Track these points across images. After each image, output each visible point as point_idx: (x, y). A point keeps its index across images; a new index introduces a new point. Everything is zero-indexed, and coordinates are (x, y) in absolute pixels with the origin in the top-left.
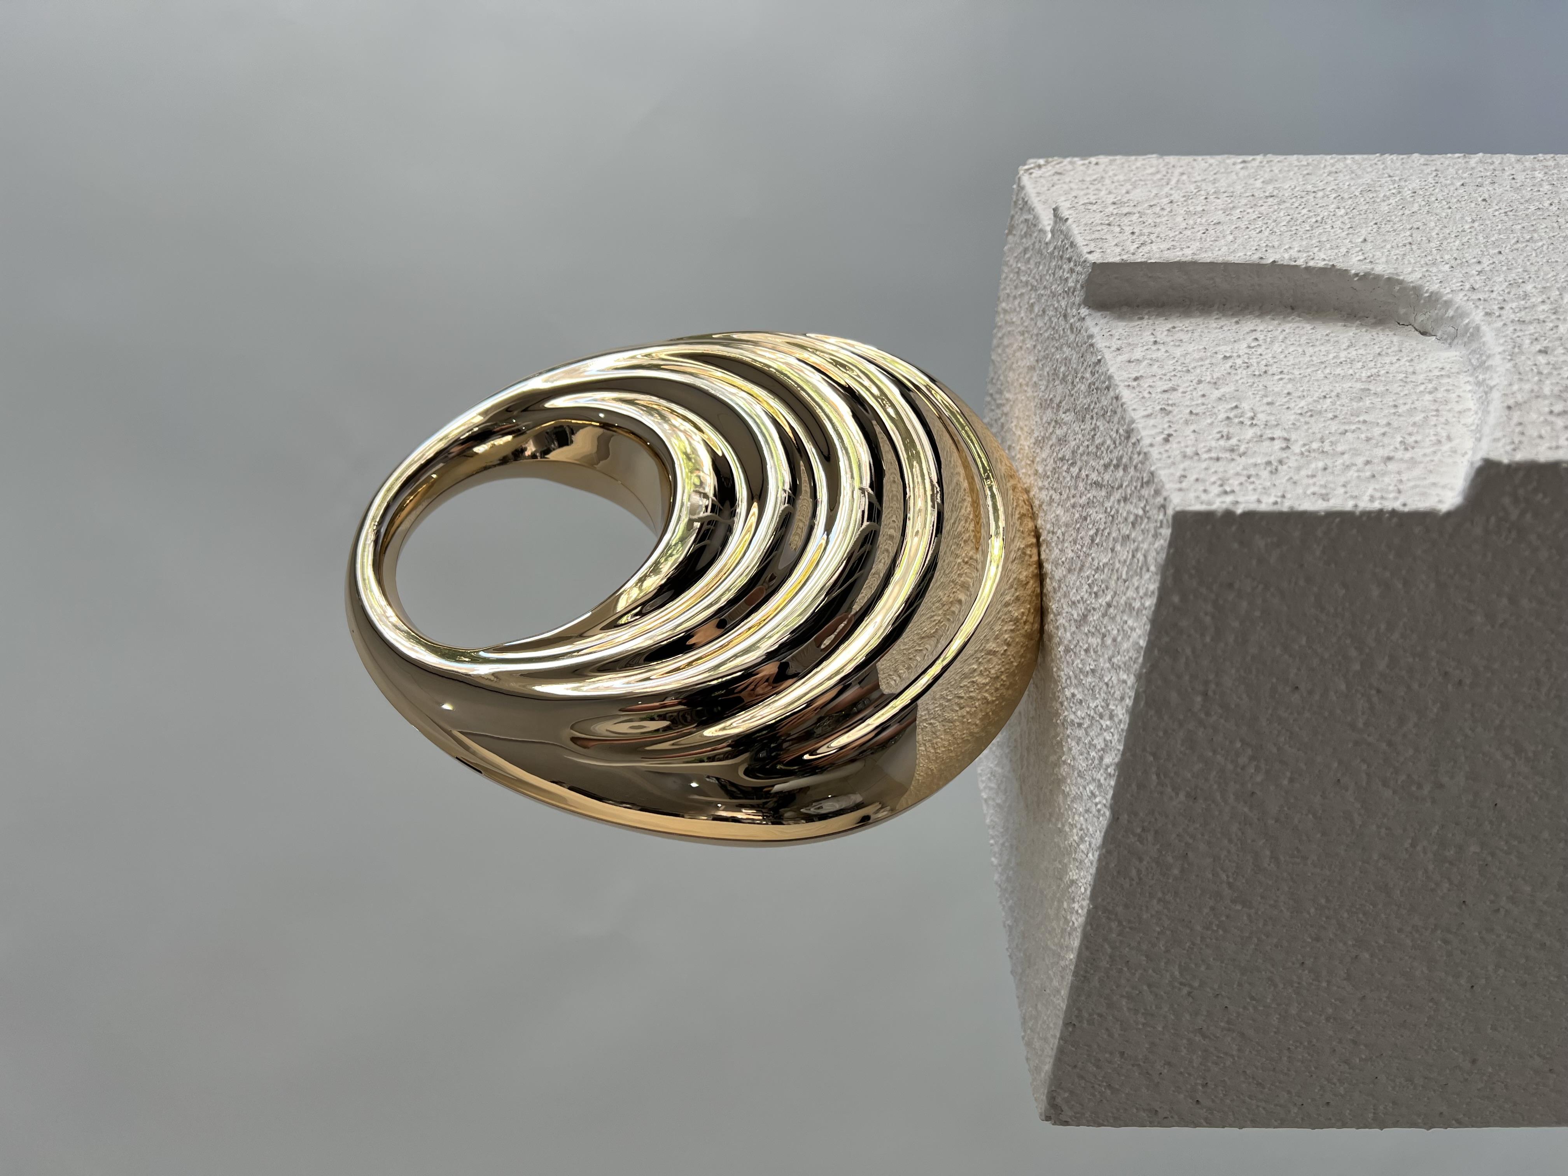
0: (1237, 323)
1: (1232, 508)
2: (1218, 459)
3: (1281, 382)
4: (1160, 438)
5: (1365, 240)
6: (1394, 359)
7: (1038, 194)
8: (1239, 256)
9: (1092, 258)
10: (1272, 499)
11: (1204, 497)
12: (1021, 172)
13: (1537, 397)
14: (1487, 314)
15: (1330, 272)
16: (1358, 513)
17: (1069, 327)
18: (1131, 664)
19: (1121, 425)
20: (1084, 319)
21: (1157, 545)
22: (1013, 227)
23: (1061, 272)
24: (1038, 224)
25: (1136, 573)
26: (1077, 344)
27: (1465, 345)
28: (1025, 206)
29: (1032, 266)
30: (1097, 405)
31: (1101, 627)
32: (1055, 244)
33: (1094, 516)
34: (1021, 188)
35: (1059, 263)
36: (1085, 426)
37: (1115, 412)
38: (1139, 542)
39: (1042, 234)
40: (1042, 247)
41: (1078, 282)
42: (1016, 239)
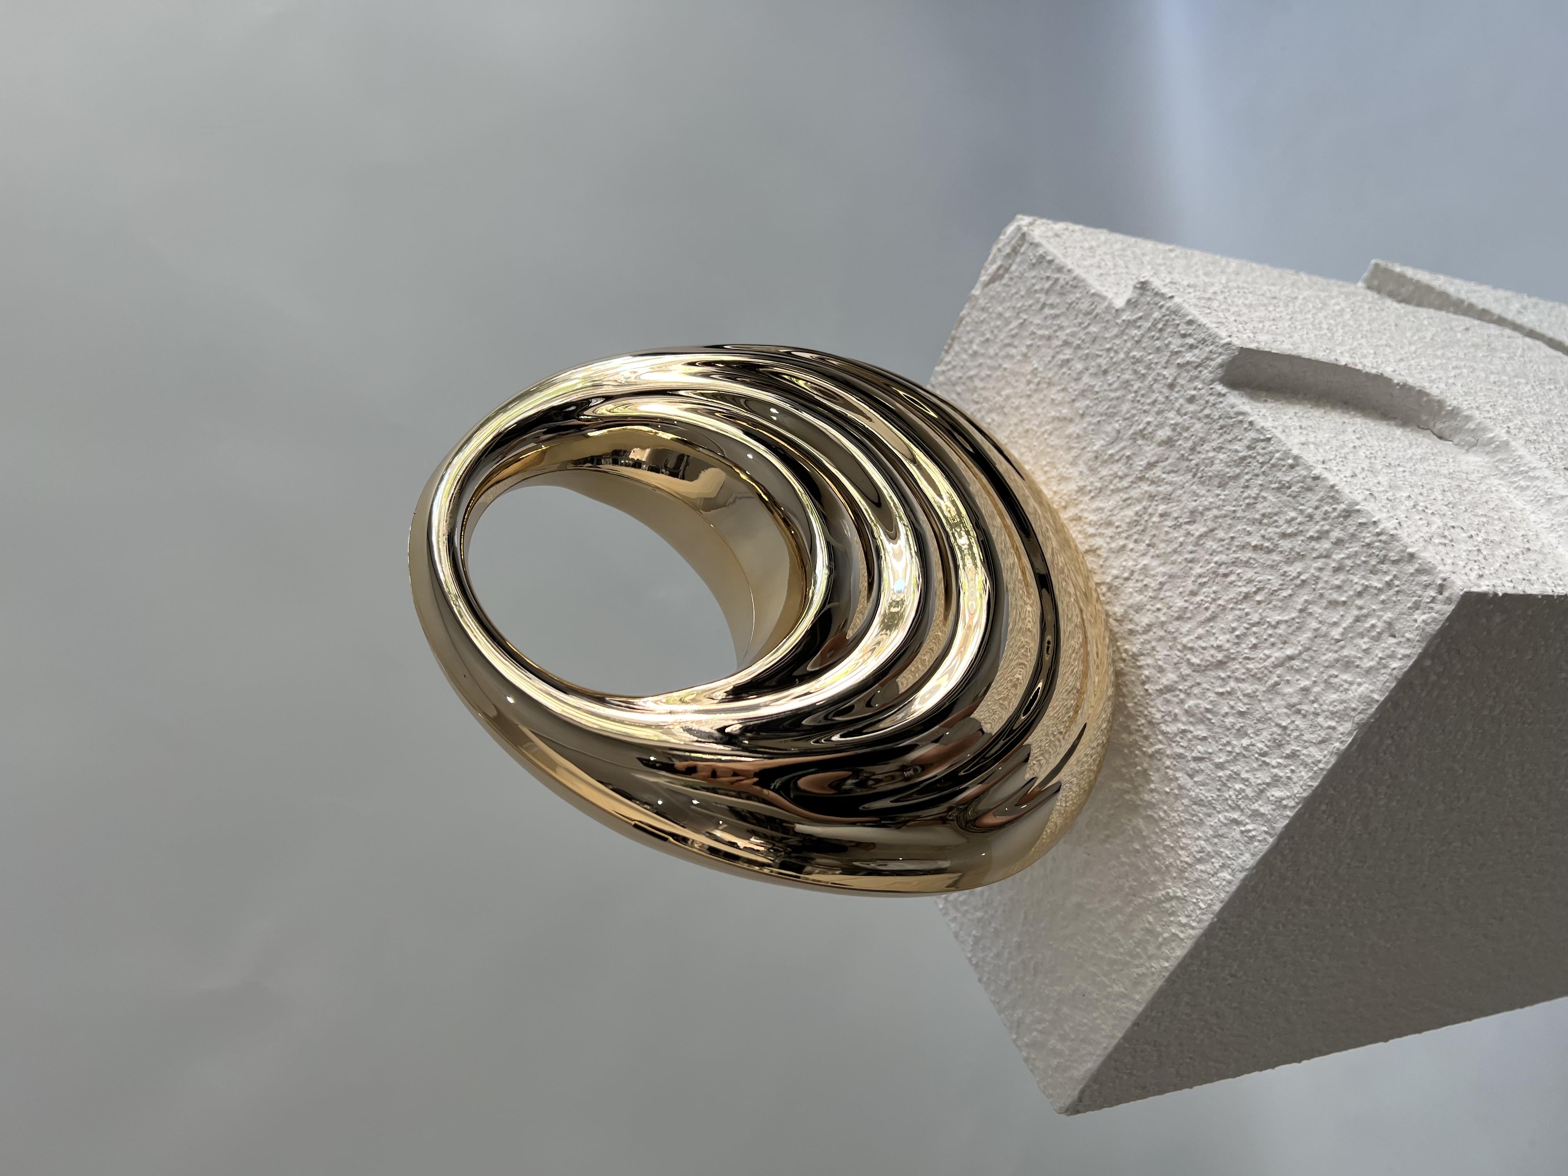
1: (1494, 590)
2: (1445, 545)
3: (1406, 474)
4: (1395, 522)
6: (1445, 459)
9: (1234, 342)
15: (1380, 379)
17: (1182, 396)
18: (1353, 714)
19: (1327, 503)
20: (1224, 395)
21: (1424, 617)
22: (1001, 277)
23: (1158, 343)
24: (1085, 287)
25: (1362, 635)
26: (1208, 416)
27: (1487, 453)
28: (1045, 264)
29: (1065, 324)
30: (1262, 477)
31: (1266, 676)
32: (1141, 314)
33: (1249, 575)
34: (1031, 244)
35: (1153, 334)
36: (1226, 492)
37: (1309, 489)
38: (1374, 610)
39: (1097, 299)
40: (1098, 311)
41: (1212, 360)
42: (1014, 291)
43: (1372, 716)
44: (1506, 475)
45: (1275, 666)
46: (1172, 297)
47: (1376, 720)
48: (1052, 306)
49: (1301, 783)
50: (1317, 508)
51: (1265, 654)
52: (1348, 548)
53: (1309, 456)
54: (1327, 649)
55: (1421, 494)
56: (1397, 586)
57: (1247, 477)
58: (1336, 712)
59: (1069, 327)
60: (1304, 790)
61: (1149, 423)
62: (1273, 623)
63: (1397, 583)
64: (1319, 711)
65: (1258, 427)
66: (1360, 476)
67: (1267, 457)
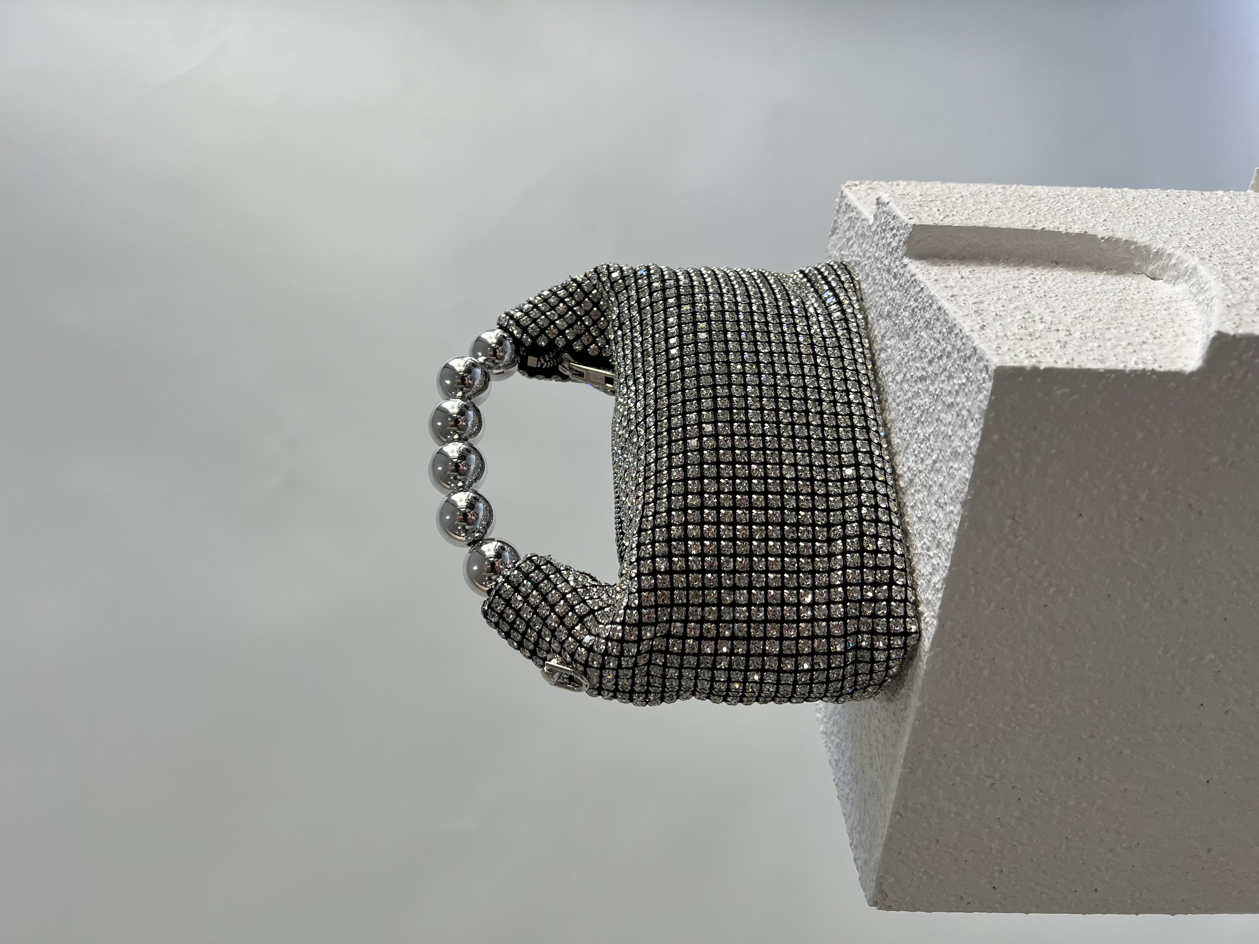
0: (1018, 270)
1: (1037, 365)
2: (1021, 339)
3: (1057, 302)
4: (978, 327)
5: (1105, 220)
6: (1136, 292)
7: (859, 199)
8: (1018, 225)
9: (912, 222)
10: (1065, 361)
11: (1015, 359)
12: (843, 188)
13: (1247, 301)
14: (1201, 259)
15: (1084, 238)
16: (1127, 372)
17: (892, 276)
18: (959, 495)
19: (944, 326)
20: (907, 265)
23: (884, 241)
24: (861, 217)
25: (960, 427)
26: (901, 285)
27: (1184, 281)
28: (848, 209)
30: (921, 321)
31: (927, 482)
32: (878, 223)
33: (919, 403)
34: (844, 197)
35: (882, 235)
36: (909, 341)
37: (937, 319)
38: (963, 403)
39: (864, 222)
40: (865, 231)
41: (902, 240)
42: (839, 236)
43: (968, 493)
44: (1195, 296)
45: (930, 472)
46: (888, 204)
47: (972, 496)
49: (943, 566)
50: (940, 332)
52: (952, 358)
54: (948, 446)
56: (971, 378)
57: (916, 324)
58: (953, 498)
60: (945, 572)
61: (882, 305)
62: (928, 436)
63: (971, 375)
64: (947, 500)
65: (920, 282)
67: (922, 303)
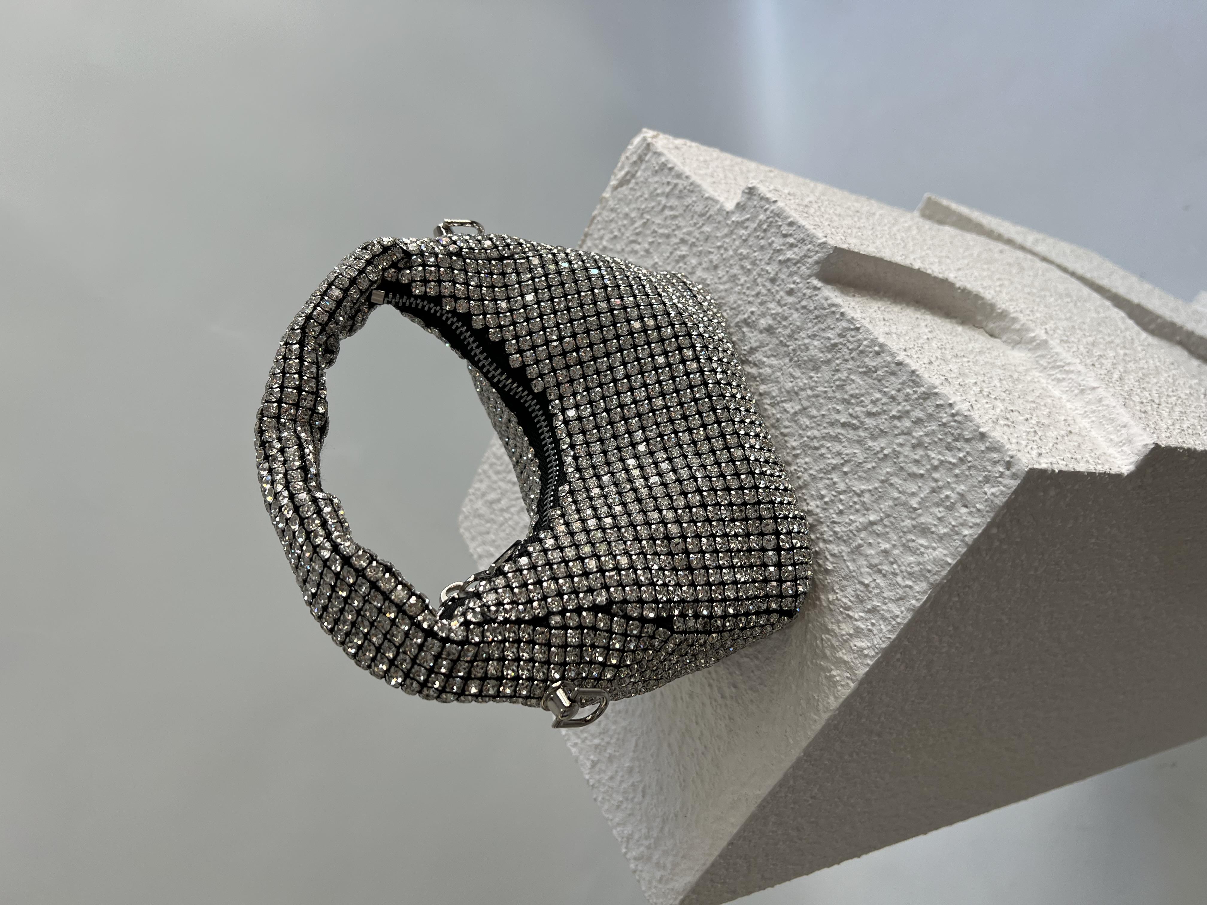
1: (1051, 467)
3: (970, 364)
4: (968, 405)
6: (997, 354)
9: (831, 242)
11: (1034, 458)
14: (1045, 332)
15: (945, 282)
17: (782, 289)
18: (928, 575)
19: (909, 386)
20: (819, 289)
21: (994, 490)
22: (628, 182)
23: (763, 242)
24: (700, 191)
25: (937, 505)
26: (804, 307)
27: (1030, 350)
28: (666, 171)
29: (682, 224)
30: (851, 362)
31: (850, 538)
32: (748, 216)
33: (838, 449)
34: (655, 153)
35: (758, 233)
36: (819, 375)
37: (893, 373)
38: (948, 483)
39: (710, 202)
40: (711, 212)
41: (810, 257)
42: (639, 194)
43: (946, 577)
44: (1045, 368)
45: (859, 530)
46: (775, 202)
47: (948, 581)
48: (672, 208)
49: (881, 635)
50: (899, 390)
51: (850, 520)
52: (926, 427)
53: (893, 344)
54: (906, 516)
55: (984, 381)
56: (970, 462)
57: (838, 362)
58: (913, 573)
59: (685, 226)
60: (883, 642)
61: (752, 313)
62: (858, 492)
63: (970, 459)
64: (898, 571)
65: (849, 318)
66: (936, 364)
67: (856, 344)
